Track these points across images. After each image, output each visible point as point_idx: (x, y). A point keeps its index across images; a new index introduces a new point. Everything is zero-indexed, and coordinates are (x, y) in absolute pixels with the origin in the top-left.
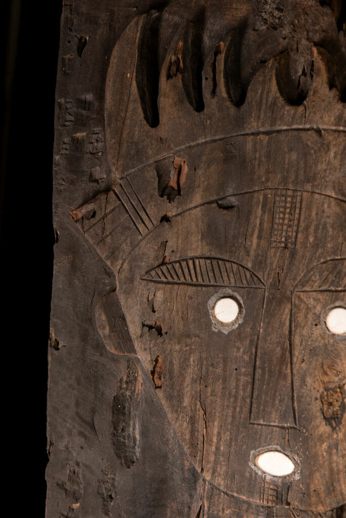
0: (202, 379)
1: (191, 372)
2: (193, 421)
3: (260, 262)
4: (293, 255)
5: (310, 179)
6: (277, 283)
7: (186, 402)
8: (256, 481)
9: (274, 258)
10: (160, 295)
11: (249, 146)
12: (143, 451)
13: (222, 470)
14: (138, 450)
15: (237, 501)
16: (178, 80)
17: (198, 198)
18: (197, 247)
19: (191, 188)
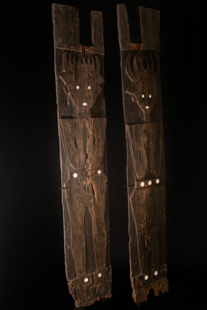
0: (76, 96)
1: (75, 95)
2: (76, 101)
3: (81, 82)
4: (84, 81)
5: (85, 72)
6: (83, 84)
7: (75, 98)
8: (82, 107)
9: (82, 81)
10: (71, 86)
11: (78, 68)
12: (70, 105)
13: (79, 106)
14: (69, 106)
15: (81, 109)
16: (71, 60)
17: (74, 74)
18: (74, 80)
19: (73, 73)
